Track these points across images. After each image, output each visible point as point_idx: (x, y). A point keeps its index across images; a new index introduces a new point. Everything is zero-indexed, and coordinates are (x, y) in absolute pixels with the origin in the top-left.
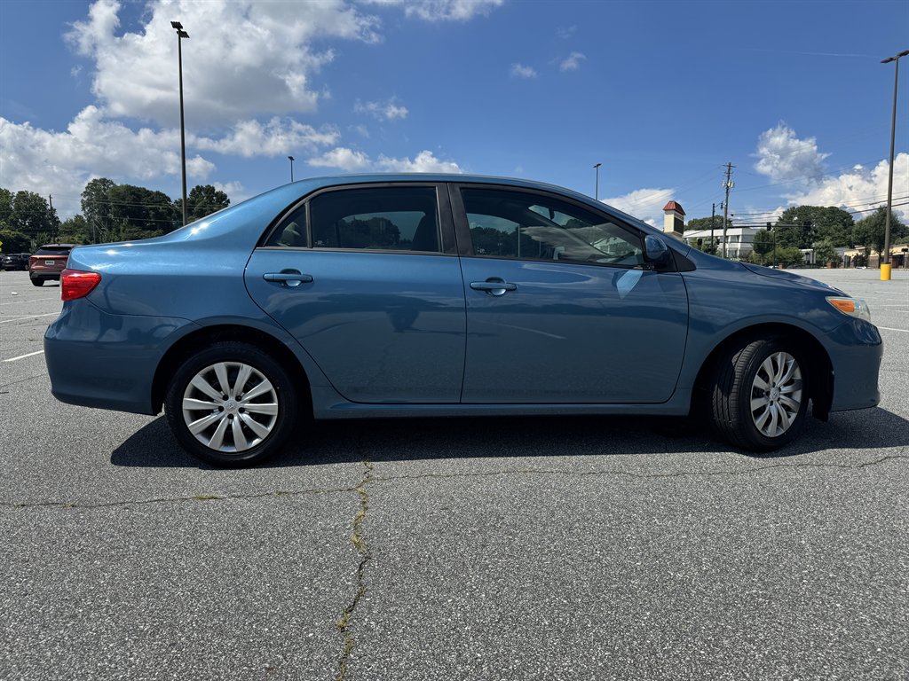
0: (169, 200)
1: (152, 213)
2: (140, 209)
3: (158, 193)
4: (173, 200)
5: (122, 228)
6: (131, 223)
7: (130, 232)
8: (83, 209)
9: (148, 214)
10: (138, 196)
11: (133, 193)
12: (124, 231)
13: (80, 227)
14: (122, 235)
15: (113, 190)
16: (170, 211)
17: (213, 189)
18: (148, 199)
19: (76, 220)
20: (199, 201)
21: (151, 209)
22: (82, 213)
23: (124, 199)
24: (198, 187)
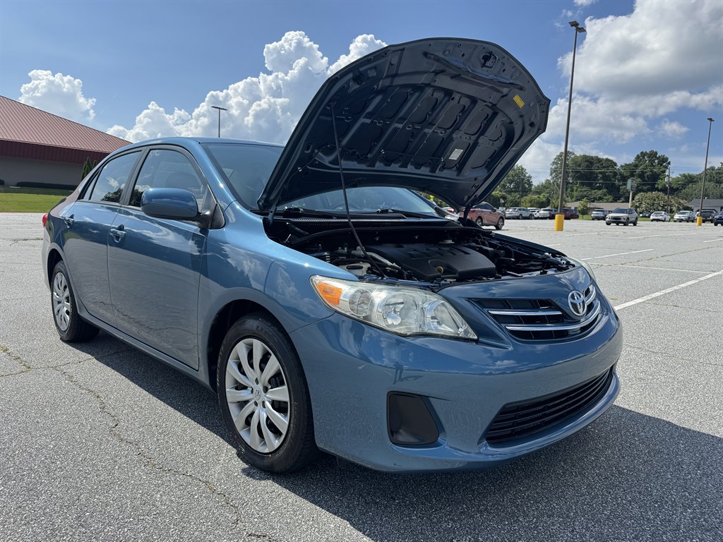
0: (616, 165)
1: (600, 175)
2: (592, 173)
3: (607, 160)
4: (619, 165)
5: (575, 188)
6: (583, 184)
7: (581, 191)
8: (551, 174)
9: (597, 176)
10: (592, 163)
11: (587, 161)
12: (577, 190)
13: (547, 188)
14: (575, 194)
15: (573, 160)
16: (615, 174)
17: (656, 153)
18: (598, 165)
19: (546, 183)
20: (641, 165)
21: (600, 173)
22: (549, 178)
23: (579, 166)
24: (642, 153)
